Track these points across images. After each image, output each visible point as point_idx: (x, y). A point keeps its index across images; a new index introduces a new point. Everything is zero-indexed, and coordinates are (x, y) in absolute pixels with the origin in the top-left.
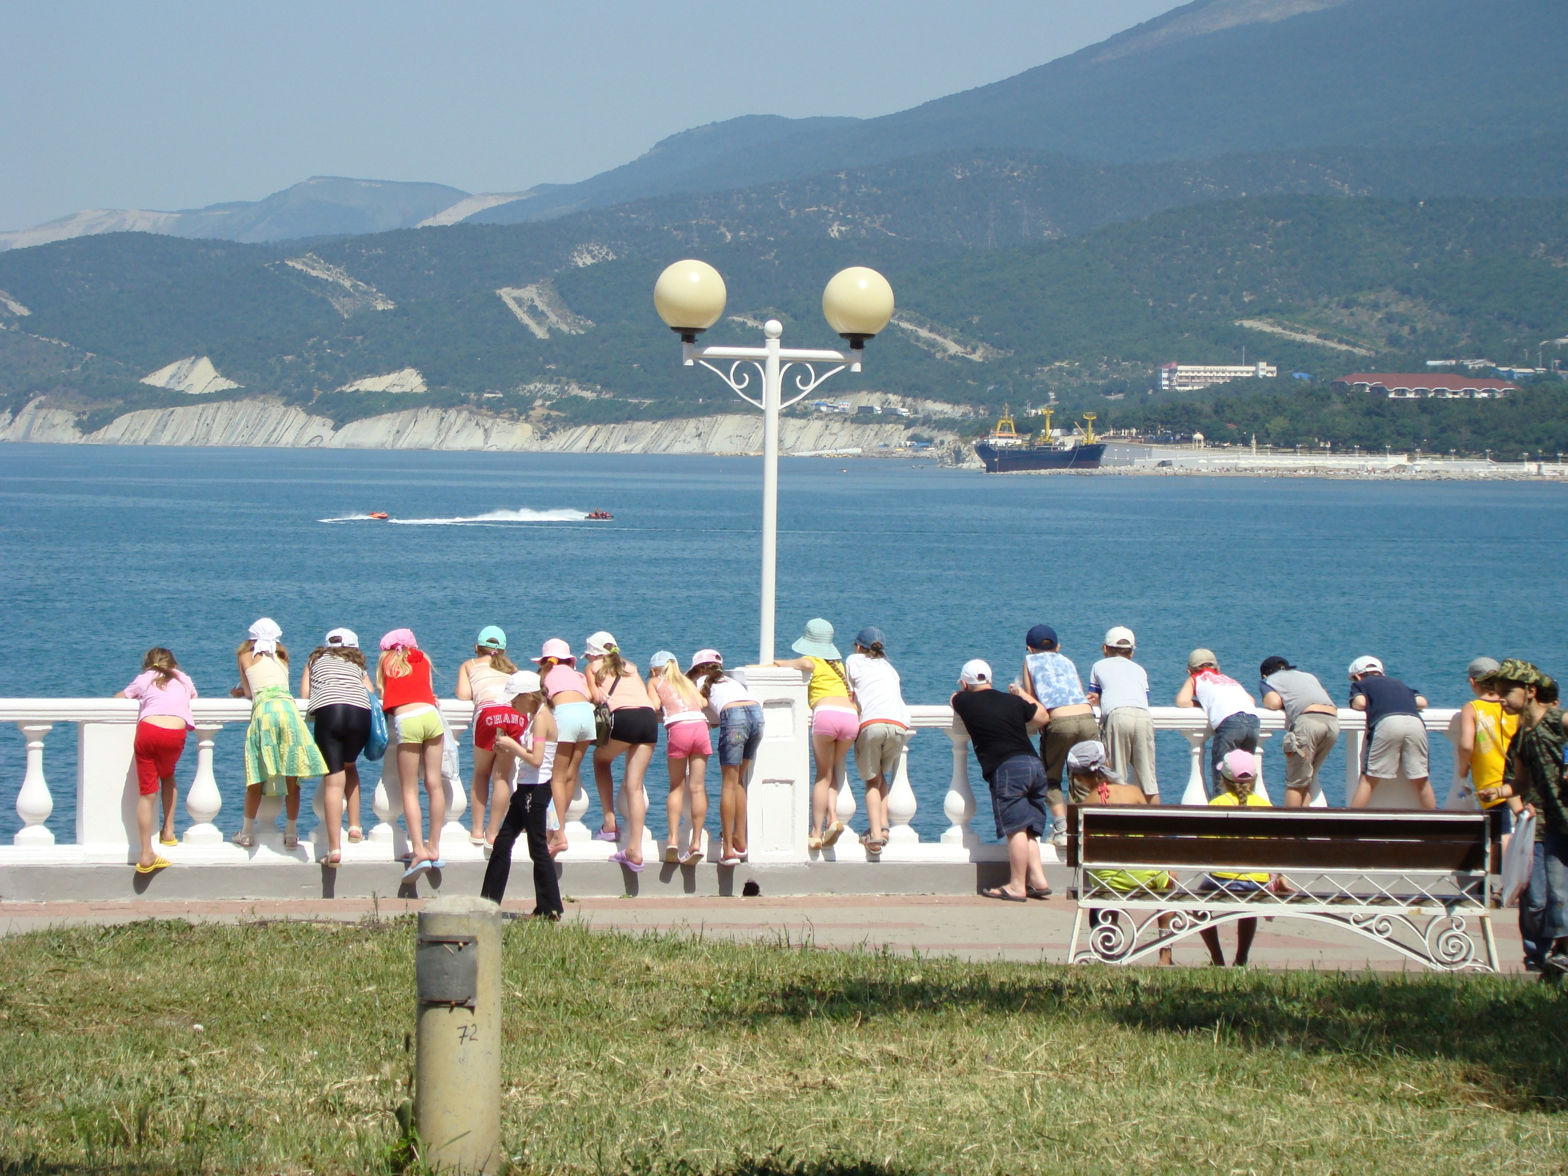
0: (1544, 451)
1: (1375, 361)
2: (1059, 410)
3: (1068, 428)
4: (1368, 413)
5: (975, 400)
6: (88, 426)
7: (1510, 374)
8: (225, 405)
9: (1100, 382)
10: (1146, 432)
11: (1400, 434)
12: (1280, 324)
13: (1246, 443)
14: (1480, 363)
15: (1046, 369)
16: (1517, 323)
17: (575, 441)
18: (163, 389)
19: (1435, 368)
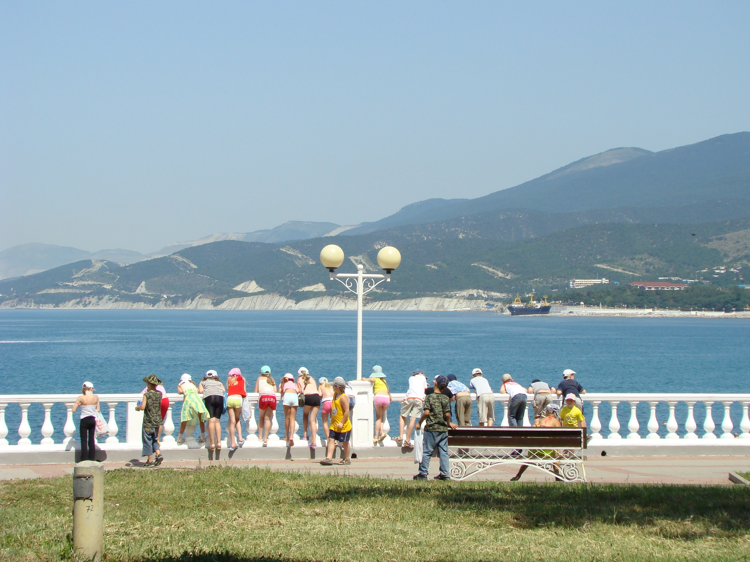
0: (698, 307)
1: (641, 278)
2: (535, 295)
3: (539, 301)
4: (639, 295)
5: (508, 292)
6: (216, 304)
7: (687, 282)
8: (260, 296)
9: (550, 285)
10: (565, 302)
11: (650, 302)
12: (609, 266)
13: (598, 305)
14: (676, 278)
15: (532, 281)
16: (689, 265)
17: (375, 306)
18: (240, 291)
19: (661, 280)
